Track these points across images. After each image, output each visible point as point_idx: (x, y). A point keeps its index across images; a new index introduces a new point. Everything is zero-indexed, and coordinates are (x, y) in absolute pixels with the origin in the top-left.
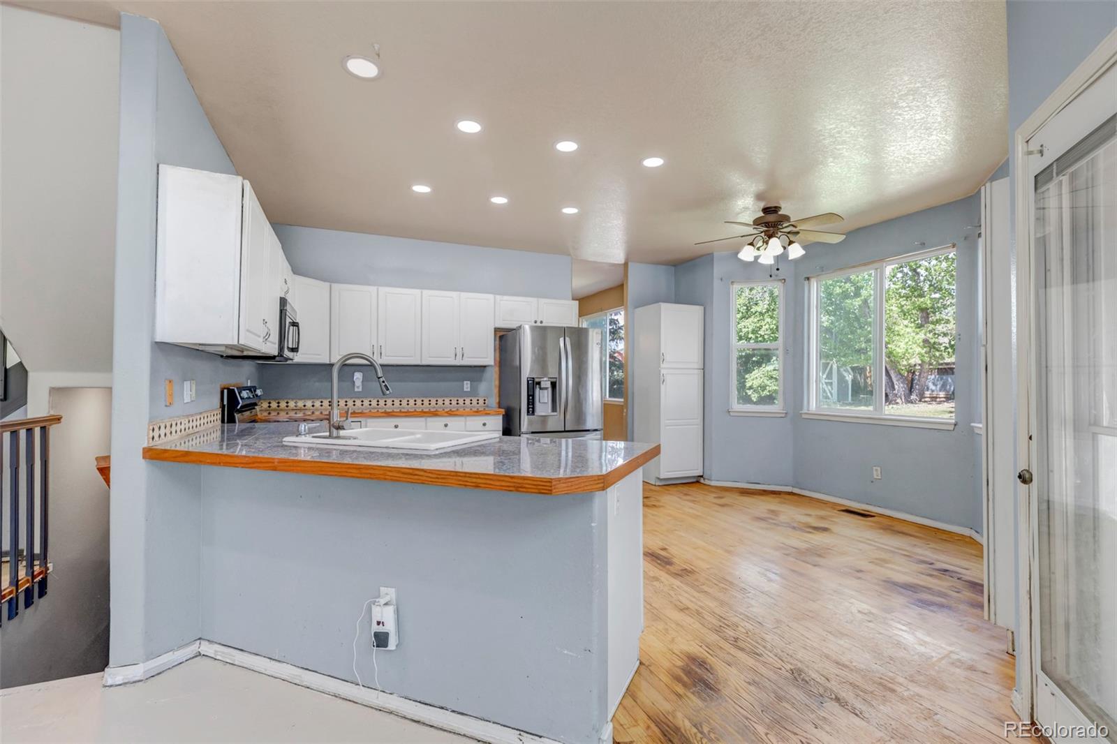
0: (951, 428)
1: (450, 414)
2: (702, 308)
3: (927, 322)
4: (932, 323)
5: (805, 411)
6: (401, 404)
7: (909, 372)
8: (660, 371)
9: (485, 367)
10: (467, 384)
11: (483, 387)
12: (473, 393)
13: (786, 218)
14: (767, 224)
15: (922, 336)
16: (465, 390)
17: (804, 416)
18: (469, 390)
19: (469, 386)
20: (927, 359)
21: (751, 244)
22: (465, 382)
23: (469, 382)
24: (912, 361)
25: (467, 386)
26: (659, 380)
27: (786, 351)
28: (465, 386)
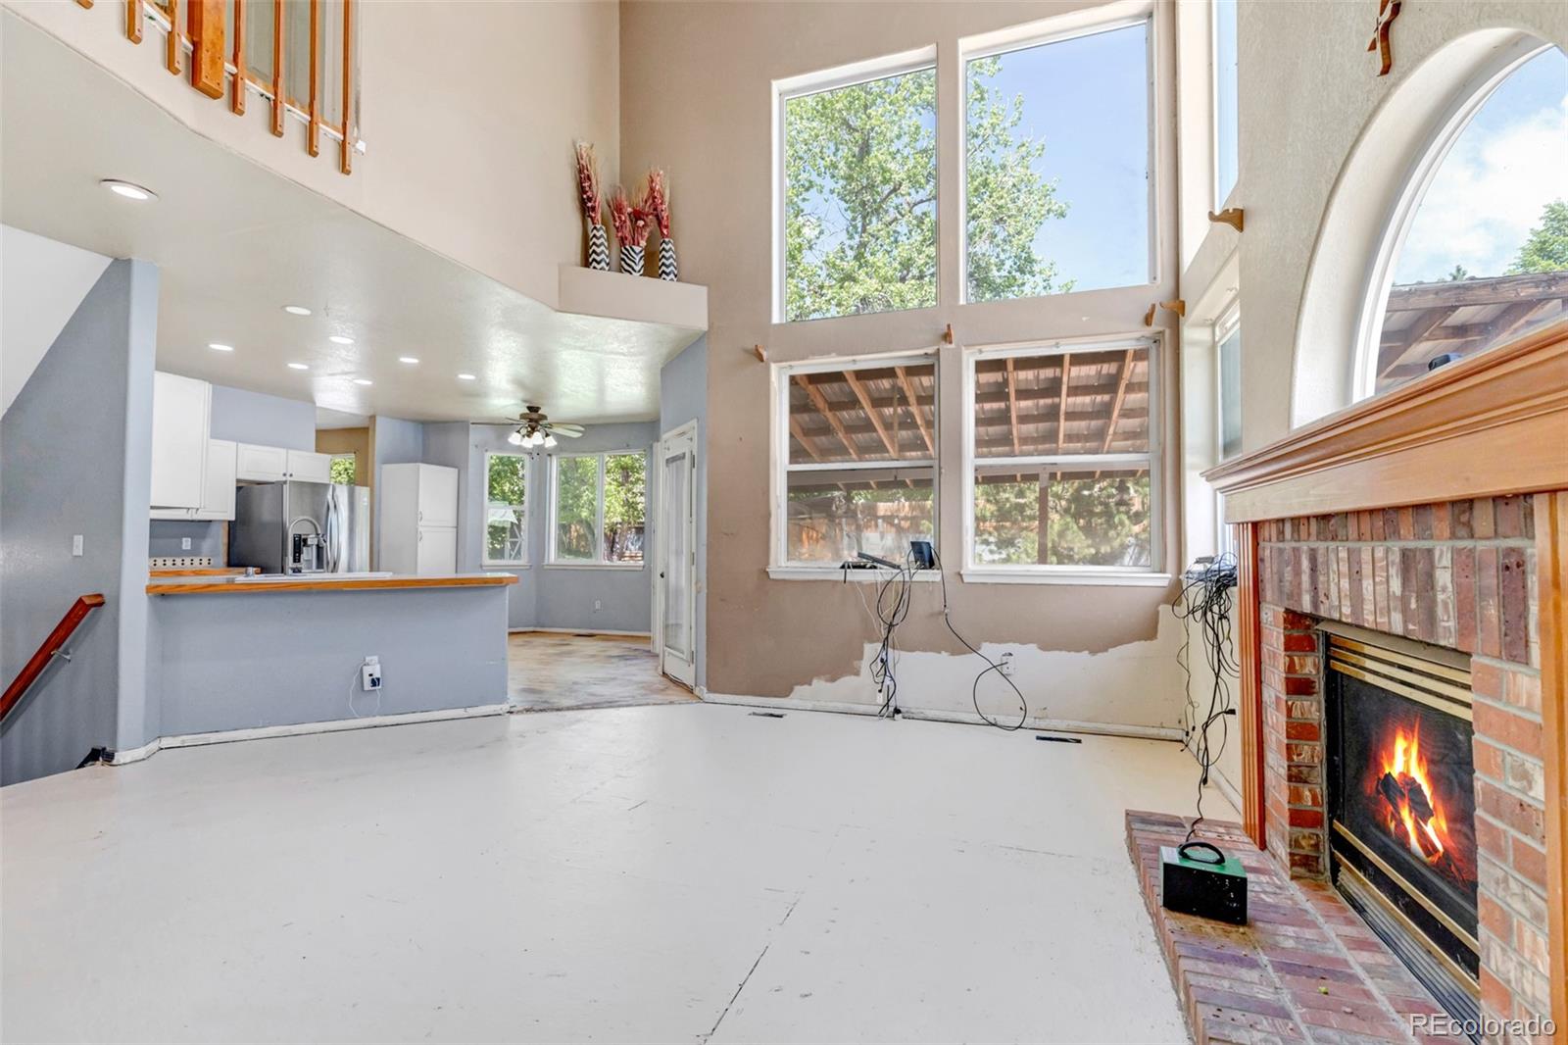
0: (641, 569)
2: (456, 470)
3: (627, 482)
4: (632, 483)
5: (546, 562)
7: (611, 530)
8: (417, 529)
9: (210, 521)
10: (187, 541)
11: (206, 545)
12: (195, 552)
13: (544, 417)
14: (531, 420)
15: (622, 495)
16: (184, 548)
17: (546, 567)
18: (189, 548)
19: (190, 543)
20: (626, 518)
21: (518, 432)
22: (184, 539)
23: (190, 539)
24: (615, 520)
25: (186, 544)
26: (416, 537)
27: (532, 514)
28: (184, 543)
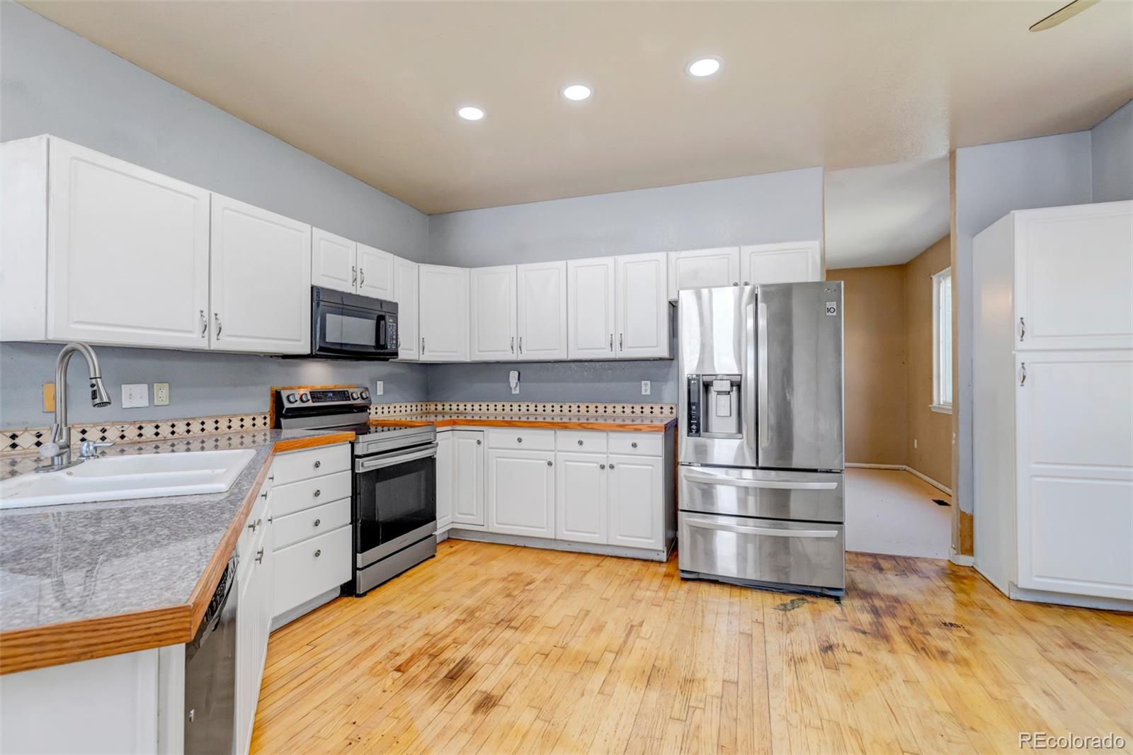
1: (583, 427)
6: (561, 411)
8: (1014, 357)
10: (646, 385)
18: (648, 393)
19: (649, 387)
22: (643, 382)
23: (649, 382)
25: (646, 387)
28: (643, 388)
